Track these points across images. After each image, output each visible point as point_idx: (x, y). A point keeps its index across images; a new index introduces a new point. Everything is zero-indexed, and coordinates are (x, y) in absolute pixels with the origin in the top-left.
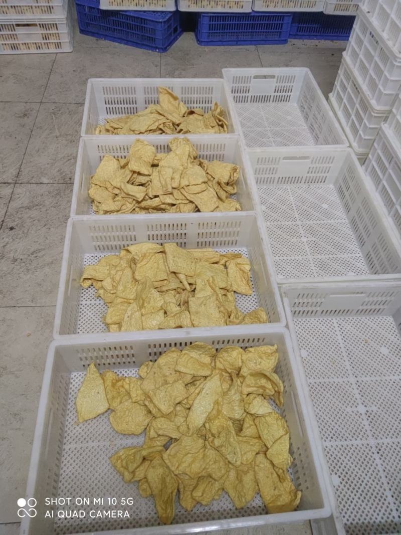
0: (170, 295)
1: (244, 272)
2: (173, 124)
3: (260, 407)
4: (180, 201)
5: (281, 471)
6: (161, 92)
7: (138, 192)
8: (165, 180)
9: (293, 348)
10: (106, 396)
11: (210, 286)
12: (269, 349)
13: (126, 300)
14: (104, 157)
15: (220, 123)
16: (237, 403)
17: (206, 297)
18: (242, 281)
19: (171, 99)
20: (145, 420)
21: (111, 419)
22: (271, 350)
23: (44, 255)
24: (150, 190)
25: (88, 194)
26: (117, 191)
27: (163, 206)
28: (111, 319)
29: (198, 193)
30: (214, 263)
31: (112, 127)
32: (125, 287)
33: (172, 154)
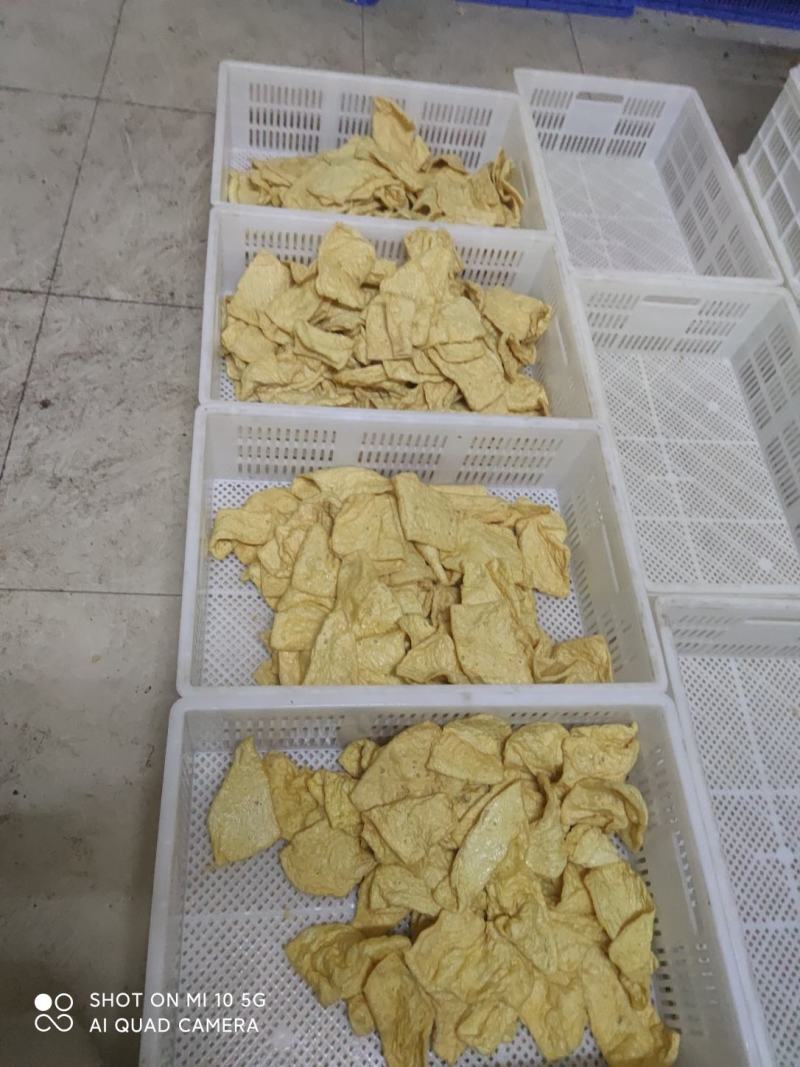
0: (409, 594)
1: (554, 546)
2: (407, 189)
3: (598, 852)
4: (427, 378)
5: (637, 988)
6: (378, 109)
7: (337, 350)
8: (399, 327)
9: (683, 741)
10: (275, 809)
11: (495, 580)
12: (622, 732)
13: (313, 598)
14: (255, 255)
15: (507, 198)
16: (556, 846)
17: (488, 604)
18: (550, 565)
19: (399, 129)
20: (356, 867)
21: (285, 860)
22: (626, 734)
23: (120, 474)
24: (362, 345)
25: (221, 338)
26: (283, 339)
27: (387, 385)
28: (284, 639)
29: (466, 362)
30: (492, 523)
31: (267, 181)
32: (313, 569)
33: (411, 267)
